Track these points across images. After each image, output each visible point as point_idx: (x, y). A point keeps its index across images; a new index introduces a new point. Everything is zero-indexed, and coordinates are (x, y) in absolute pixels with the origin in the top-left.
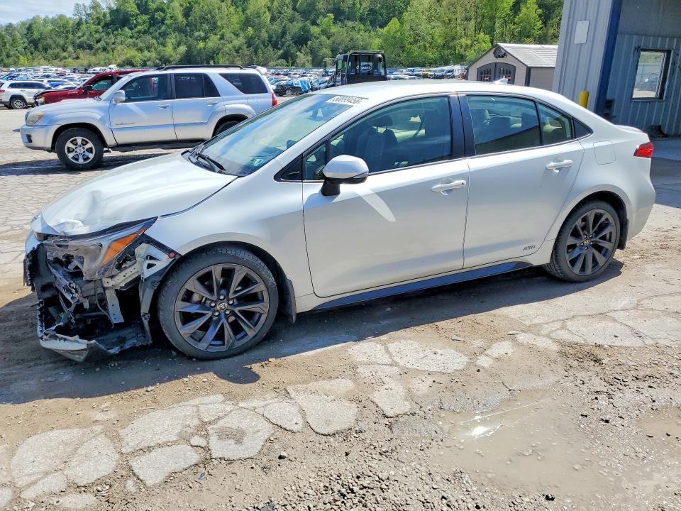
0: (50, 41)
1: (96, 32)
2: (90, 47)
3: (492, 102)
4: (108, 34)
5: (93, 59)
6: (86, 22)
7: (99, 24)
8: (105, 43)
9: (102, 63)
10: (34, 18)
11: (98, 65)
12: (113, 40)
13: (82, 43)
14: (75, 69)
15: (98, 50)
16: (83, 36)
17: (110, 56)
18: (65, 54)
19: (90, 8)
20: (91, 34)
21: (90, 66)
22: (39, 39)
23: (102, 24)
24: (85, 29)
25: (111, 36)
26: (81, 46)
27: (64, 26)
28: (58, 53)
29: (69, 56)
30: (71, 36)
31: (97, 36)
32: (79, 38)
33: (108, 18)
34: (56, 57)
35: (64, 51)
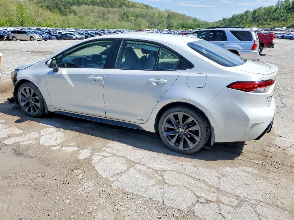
0: (261, 17)
1: (283, 12)
2: (278, 19)
3: (135, 44)
4: (288, 13)
5: (277, 25)
6: (280, 8)
7: (285, 9)
8: (285, 17)
9: (280, 26)
10: (260, 8)
11: (278, 27)
12: (289, 16)
13: (275, 17)
14: (266, 29)
15: (281, 20)
16: (276, 14)
17: (285, 23)
18: (266, 23)
19: (284, 2)
20: (280, 14)
21: (274, 28)
22: (257, 17)
23: (287, 9)
24: (278, 11)
25: (290, 14)
26: (274, 19)
27: (270, 11)
28: (263, 22)
29: (267, 24)
30: (271, 15)
31: (283, 14)
32: (274, 15)
33: (291, 6)
34: (262, 24)
35: (266, 21)
